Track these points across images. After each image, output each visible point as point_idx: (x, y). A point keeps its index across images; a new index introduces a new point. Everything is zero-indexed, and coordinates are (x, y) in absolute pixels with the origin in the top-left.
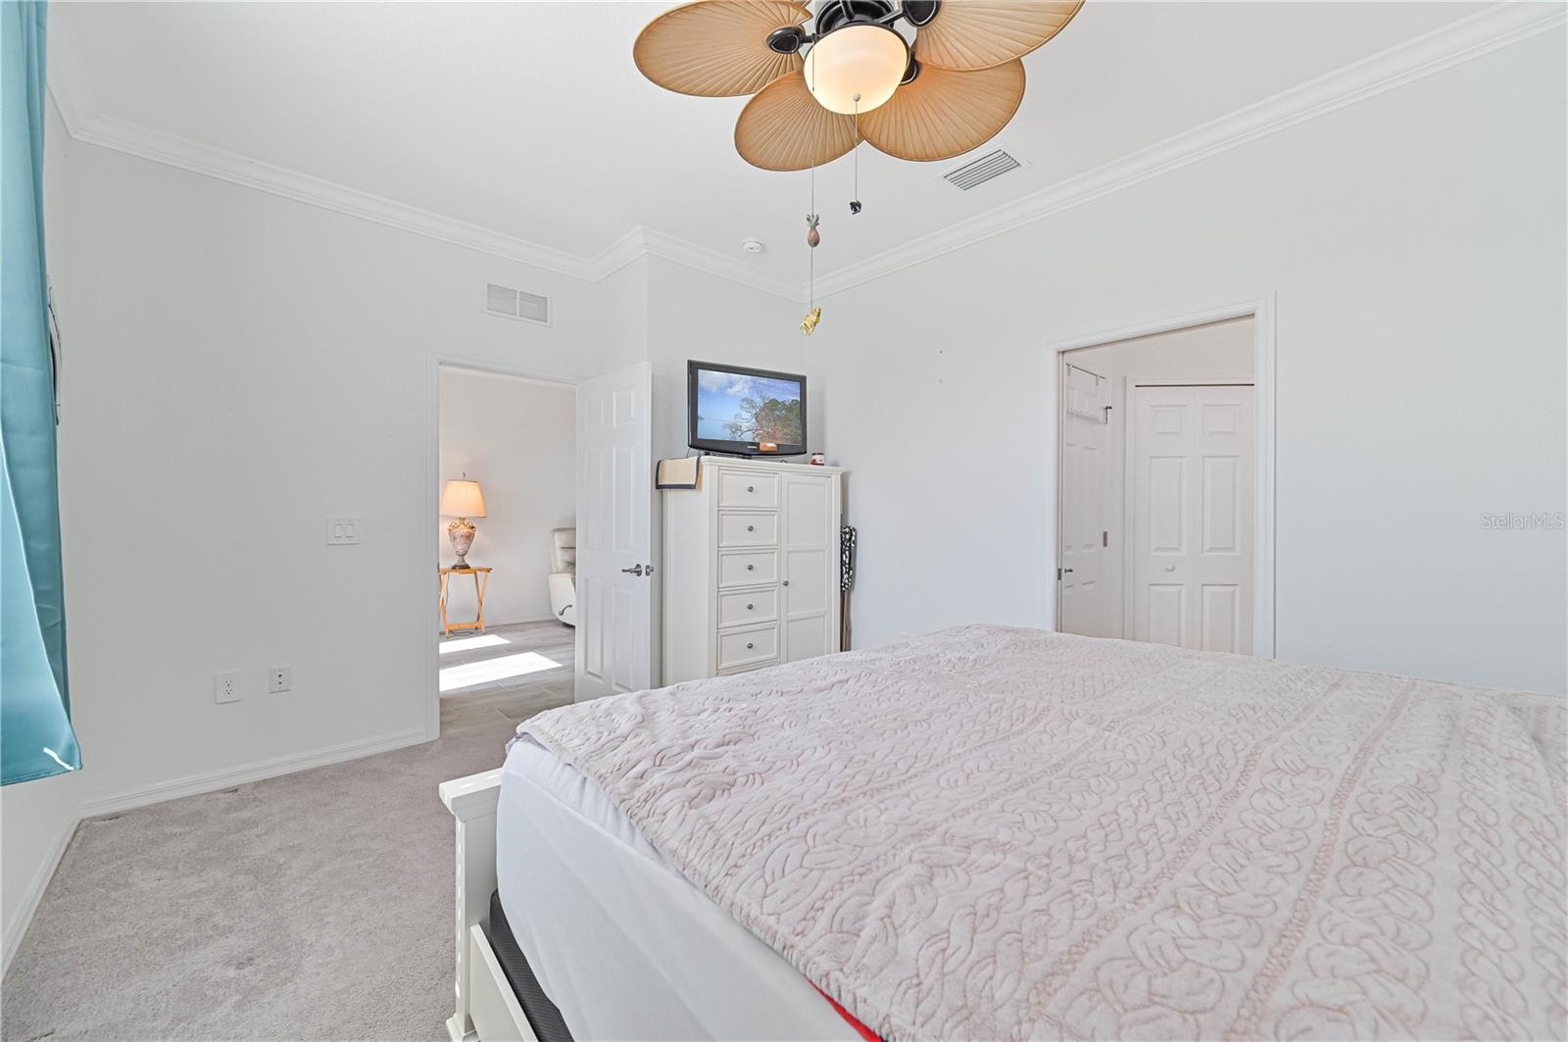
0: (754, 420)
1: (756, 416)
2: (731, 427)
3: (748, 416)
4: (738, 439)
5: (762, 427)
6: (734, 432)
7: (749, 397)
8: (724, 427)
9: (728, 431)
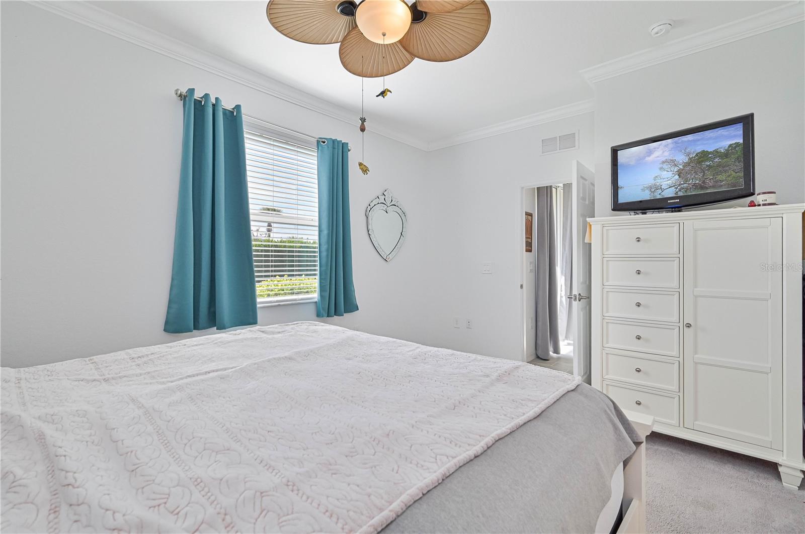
0: (677, 177)
1: (680, 173)
2: (650, 188)
3: (670, 174)
4: (659, 197)
5: (686, 181)
6: (653, 192)
7: (670, 158)
8: (643, 190)
9: (647, 192)
